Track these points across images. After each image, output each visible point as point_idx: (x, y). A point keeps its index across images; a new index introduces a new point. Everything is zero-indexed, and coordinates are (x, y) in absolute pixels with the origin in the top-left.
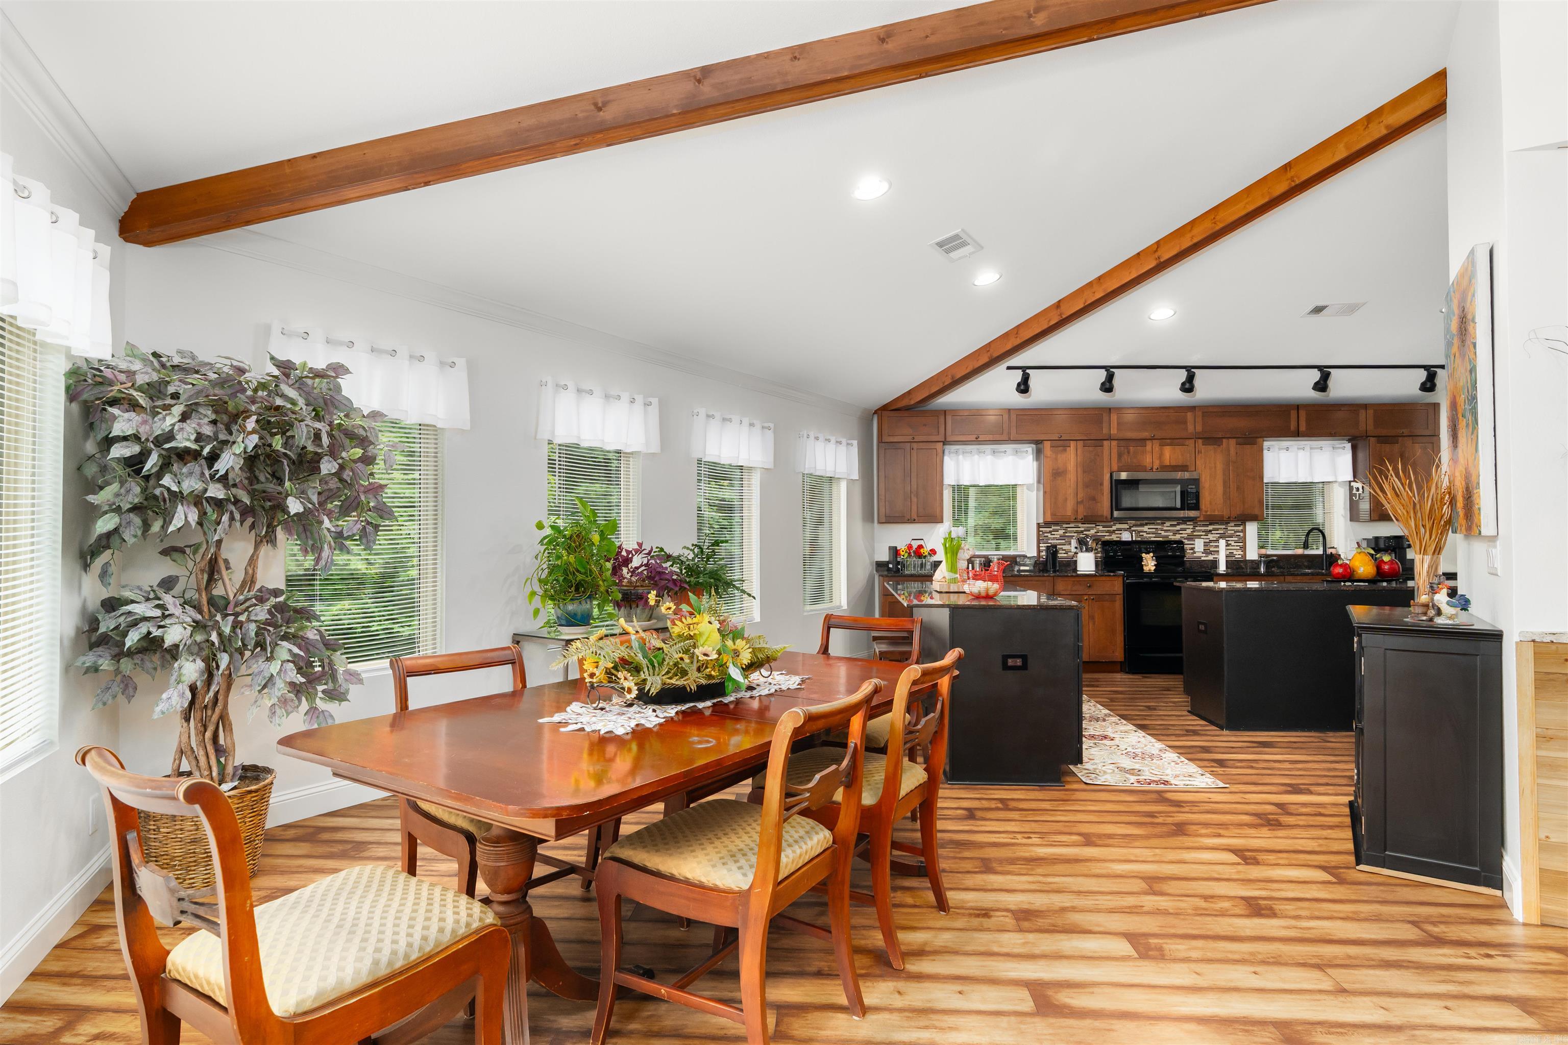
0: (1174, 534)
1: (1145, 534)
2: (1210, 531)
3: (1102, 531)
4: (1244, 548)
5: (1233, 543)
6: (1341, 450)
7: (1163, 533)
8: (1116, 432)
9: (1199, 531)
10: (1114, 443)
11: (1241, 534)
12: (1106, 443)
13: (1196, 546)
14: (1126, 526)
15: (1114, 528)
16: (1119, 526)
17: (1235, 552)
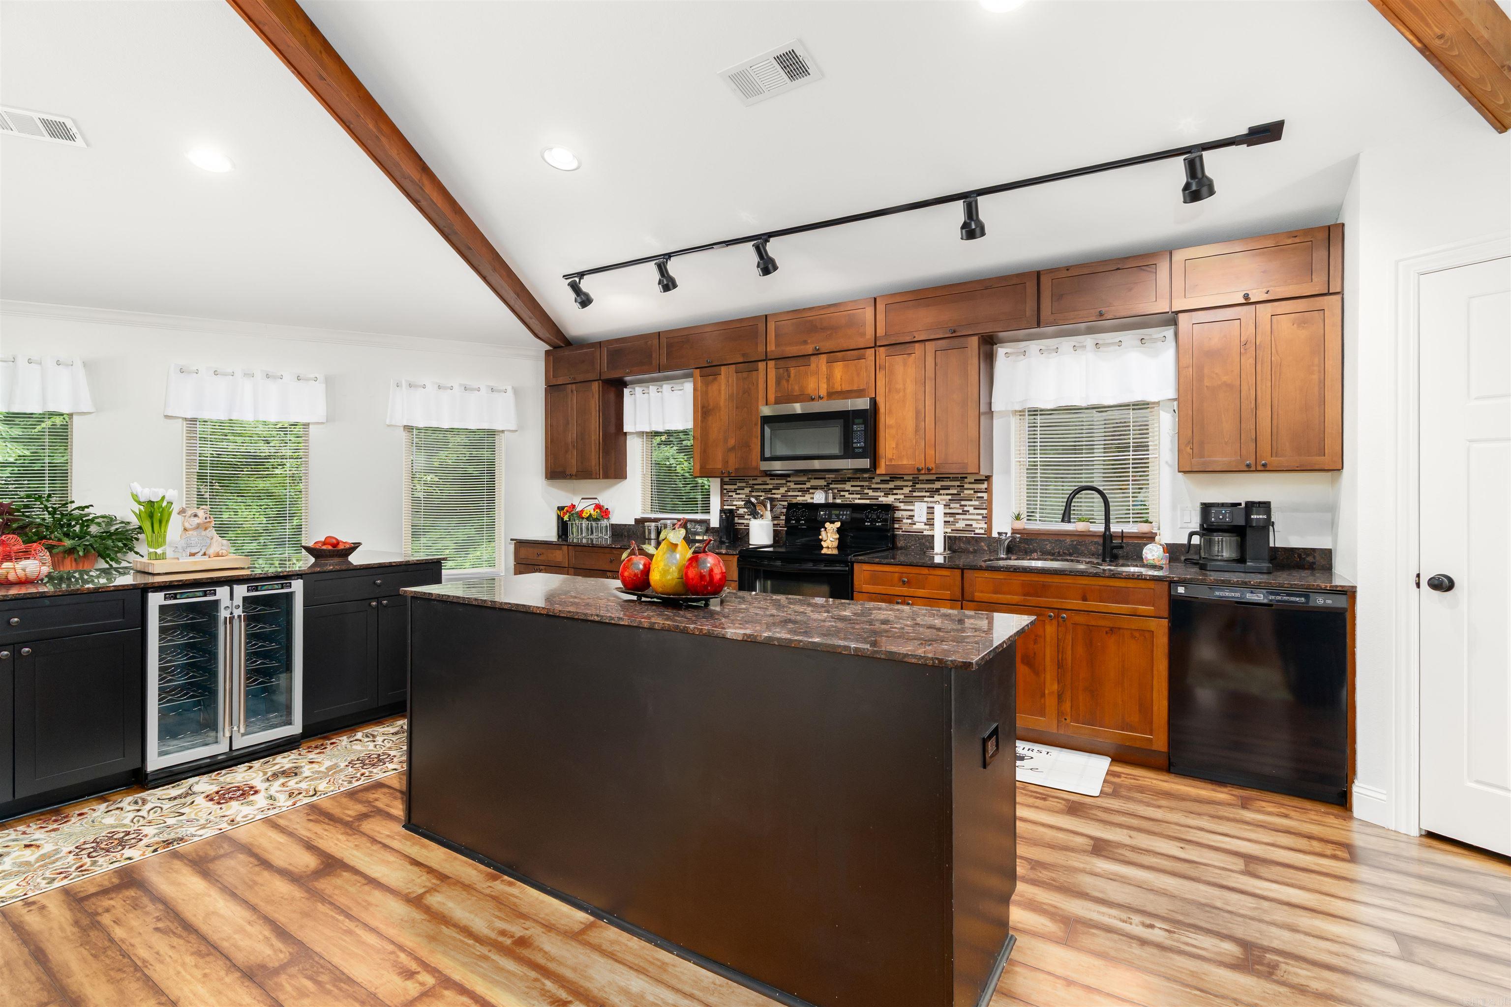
0: (886, 495)
1: (846, 494)
2: (938, 490)
3: (794, 490)
4: (988, 519)
5: (971, 510)
6: (1160, 344)
7: (871, 493)
8: (773, 348)
9: (921, 490)
10: (771, 364)
11: (985, 495)
12: (761, 365)
13: (916, 513)
14: (822, 483)
15: (808, 485)
16: (814, 482)
17: (975, 524)
